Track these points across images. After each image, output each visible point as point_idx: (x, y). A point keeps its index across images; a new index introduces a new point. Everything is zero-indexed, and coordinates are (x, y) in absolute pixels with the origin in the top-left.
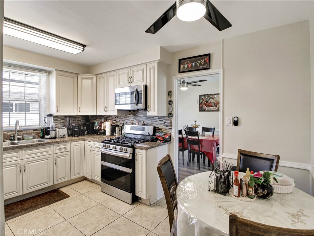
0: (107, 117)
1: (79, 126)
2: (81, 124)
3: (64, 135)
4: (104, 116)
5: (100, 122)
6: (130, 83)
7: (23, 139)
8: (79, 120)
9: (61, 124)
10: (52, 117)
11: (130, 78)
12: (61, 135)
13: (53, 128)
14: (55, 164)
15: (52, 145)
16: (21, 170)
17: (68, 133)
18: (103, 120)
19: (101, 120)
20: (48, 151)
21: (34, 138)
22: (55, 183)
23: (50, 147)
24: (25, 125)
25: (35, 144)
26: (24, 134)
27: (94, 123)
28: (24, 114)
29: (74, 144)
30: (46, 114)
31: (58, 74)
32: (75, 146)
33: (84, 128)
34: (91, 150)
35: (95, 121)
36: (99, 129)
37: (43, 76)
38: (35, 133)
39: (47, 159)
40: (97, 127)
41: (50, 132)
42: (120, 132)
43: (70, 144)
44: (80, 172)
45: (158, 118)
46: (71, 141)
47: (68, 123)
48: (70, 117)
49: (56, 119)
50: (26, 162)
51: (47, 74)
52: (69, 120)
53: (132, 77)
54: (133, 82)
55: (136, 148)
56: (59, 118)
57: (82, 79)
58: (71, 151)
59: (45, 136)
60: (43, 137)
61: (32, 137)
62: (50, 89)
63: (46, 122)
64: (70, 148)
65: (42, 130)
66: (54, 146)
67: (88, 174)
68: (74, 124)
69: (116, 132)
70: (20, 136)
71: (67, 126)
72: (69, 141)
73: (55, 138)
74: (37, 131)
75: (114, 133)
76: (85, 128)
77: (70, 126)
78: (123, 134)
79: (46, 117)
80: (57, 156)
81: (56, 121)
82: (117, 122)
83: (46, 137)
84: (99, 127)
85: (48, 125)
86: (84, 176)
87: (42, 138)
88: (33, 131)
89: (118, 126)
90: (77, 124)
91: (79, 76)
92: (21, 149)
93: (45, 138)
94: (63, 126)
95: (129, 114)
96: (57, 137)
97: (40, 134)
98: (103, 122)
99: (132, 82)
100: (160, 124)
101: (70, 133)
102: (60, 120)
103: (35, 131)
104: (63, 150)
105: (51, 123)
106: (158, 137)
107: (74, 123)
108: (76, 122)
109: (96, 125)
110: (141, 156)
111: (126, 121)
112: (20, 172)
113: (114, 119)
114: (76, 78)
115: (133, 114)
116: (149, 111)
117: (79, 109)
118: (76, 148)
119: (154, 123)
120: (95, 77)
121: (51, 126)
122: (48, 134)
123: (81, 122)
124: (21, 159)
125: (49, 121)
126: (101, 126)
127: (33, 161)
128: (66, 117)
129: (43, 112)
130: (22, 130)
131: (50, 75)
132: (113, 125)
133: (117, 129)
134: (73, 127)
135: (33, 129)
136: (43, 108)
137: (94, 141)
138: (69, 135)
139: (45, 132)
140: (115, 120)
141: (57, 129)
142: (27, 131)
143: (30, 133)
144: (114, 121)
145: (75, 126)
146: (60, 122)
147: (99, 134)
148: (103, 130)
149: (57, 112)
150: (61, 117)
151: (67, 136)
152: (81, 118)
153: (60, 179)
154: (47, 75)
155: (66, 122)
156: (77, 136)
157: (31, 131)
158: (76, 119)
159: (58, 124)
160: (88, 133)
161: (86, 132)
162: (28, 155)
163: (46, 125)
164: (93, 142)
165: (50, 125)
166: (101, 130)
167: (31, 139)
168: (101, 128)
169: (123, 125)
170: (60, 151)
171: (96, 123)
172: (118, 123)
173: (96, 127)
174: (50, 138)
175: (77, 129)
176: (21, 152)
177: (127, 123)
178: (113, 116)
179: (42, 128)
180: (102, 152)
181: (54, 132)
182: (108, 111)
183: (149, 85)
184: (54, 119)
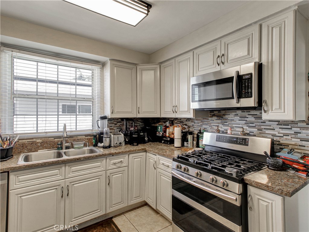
0: (173, 119)
1: (138, 132)
2: (140, 128)
3: (120, 143)
4: (169, 118)
5: (165, 126)
6: (219, 65)
7: (73, 147)
8: (138, 123)
9: (117, 128)
10: (107, 120)
11: (219, 57)
12: (116, 143)
13: (107, 133)
14: (109, 184)
15: (105, 158)
16: (62, 195)
17: (125, 140)
18: (168, 124)
19: (165, 124)
20: (100, 167)
21: (85, 145)
22: (108, 211)
23: (103, 160)
24: (76, 130)
25: (82, 158)
26: (74, 140)
27: (156, 128)
28: (75, 116)
29: (133, 157)
30: (100, 116)
31: (113, 64)
32: (134, 159)
33: (144, 134)
34: (156, 167)
35: (157, 125)
36: (164, 136)
37: (97, 69)
38: (87, 139)
39: (98, 177)
40: (161, 132)
41: (104, 139)
42: (195, 142)
43: (127, 156)
44: (140, 194)
45: (277, 123)
46: (128, 153)
47: (125, 127)
48: (128, 119)
49: (111, 122)
50: (71, 183)
51: (101, 66)
52: (127, 124)
53: (223, 55)
54: (226, 63)
55: (247, 184)
56: (115, 121)
57: (142, 70)
58: (128, 166)
59: (98, 143)
60: (96, 145)
61: (83, 145)
62: (105, 85)
63: (99, 126)
64: (127, 162)
65: (95, 136)
66: (108, 160)
67: (151, 200)
68: (132, 129)
69: (187, 141)
70: (69, 144)
71: (124, 131)
72: (126, 153)
73: (110, 147)
74: (89, 137)
75: (185, 143)
76: (146, 134)
77: (127, 131)
78: (200, 145)
79: (99, 119)
80: (111, 174)
81: (111, 125)
82: (189, 127)
83: (100, 145)
84: (163, 134)
85: (101, 129)
86: (145, 201)
87: (94, 146)
88: (84, 137)
89: (191, 133)
90: (136, 128)
91: (138, 67)
92: (64, 165)
93: (98, 146)
94: (120, 131)
95: (210, 116)
96: (112, 145)
97: (92, 141)
98: (168, 127)
99: (223, 63)
100: (282, 135)
101: (127, 140)
102: (116, 123)
103: (87, 137)
104: (119, 165)
105: (105, 127)
106: (287, 162)
107: (132, 126)
108: (135, 126)
109: (159, 130)
110: (267, 206)
111: (204, 126)
112: (62, 197)
113: (184, 123)
114: (134, 70)
115: (217, 116)
116: (268, 111)
117: (138, 109)
118: (135, 162)
119: (267, 132)
120: (158, 66)
121: (104, 132)
122: (101, 141)
123: (139, 126)
124: (64, 178)
125: (103, 125)
126: (165, 132)
127: (80, 181)
128: (122, 119)
129: (97, 114)
130: (72, 136)
131: (104, 67)
132: (184, 131)
133: (190, 137)
134: (131, 133)
135: (85, 134)
136: (97, 108)
137: (159, 154)
138: (126, 143)
139: (98, 138)
140: (186, 125)
141: (112, 136)
142: (78, 137)
143: (81, 139)
144: (184, 126)
145: (134, 132)
146: (116, 125)
147: (164, 143)
148: (169, 137)
149: (112, 113)
150: (118, 119)
151: (124, 144)
152: (140, 120)
153: (114, 205)
154: (100, 68)
155: (123, 126)
156: (136, 144)
157: (82, 137)
158: (134, 122)
159: (114, 128)
160: (149, 141)
161: (146, 139)
162: (72, 172)
163: (100, 129)
164: (158, 156)
165: (103, 129)
166: (166, 137)
167: (82, 147)
168: (166, 135)
169: (200, 132)
170: (115, 167)
171: (159, 128)
172: (191, 129)
173: (160, 134)
174: (104, 147)
175: (136, 135)
176: (63, 168)
177: (206, 130)
178: (182, 118)
179: (95, 134)
180: (173, 176)
181: (108, 139)
182: (178, 112)
183: (268, 62)
184: (109, 122)
